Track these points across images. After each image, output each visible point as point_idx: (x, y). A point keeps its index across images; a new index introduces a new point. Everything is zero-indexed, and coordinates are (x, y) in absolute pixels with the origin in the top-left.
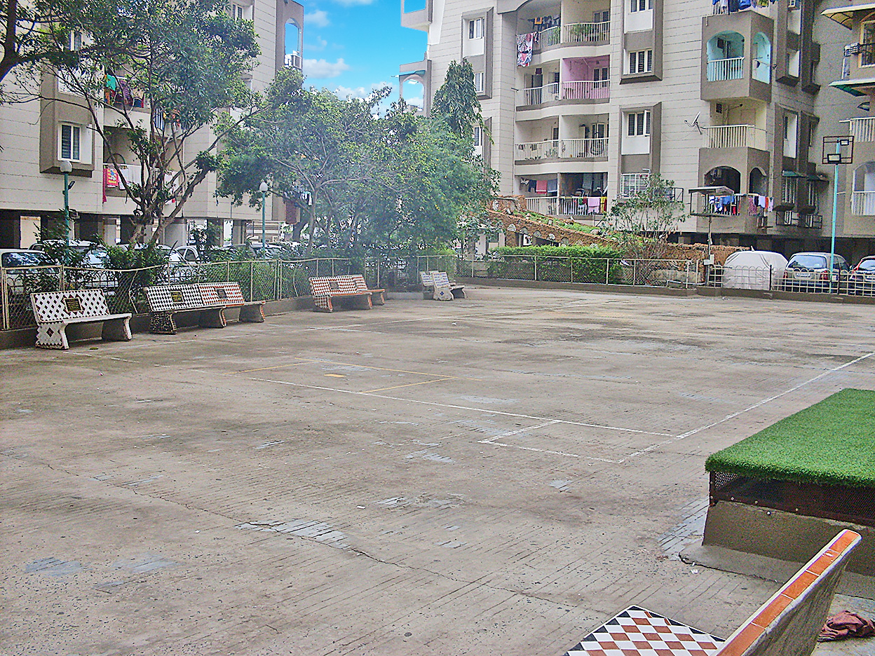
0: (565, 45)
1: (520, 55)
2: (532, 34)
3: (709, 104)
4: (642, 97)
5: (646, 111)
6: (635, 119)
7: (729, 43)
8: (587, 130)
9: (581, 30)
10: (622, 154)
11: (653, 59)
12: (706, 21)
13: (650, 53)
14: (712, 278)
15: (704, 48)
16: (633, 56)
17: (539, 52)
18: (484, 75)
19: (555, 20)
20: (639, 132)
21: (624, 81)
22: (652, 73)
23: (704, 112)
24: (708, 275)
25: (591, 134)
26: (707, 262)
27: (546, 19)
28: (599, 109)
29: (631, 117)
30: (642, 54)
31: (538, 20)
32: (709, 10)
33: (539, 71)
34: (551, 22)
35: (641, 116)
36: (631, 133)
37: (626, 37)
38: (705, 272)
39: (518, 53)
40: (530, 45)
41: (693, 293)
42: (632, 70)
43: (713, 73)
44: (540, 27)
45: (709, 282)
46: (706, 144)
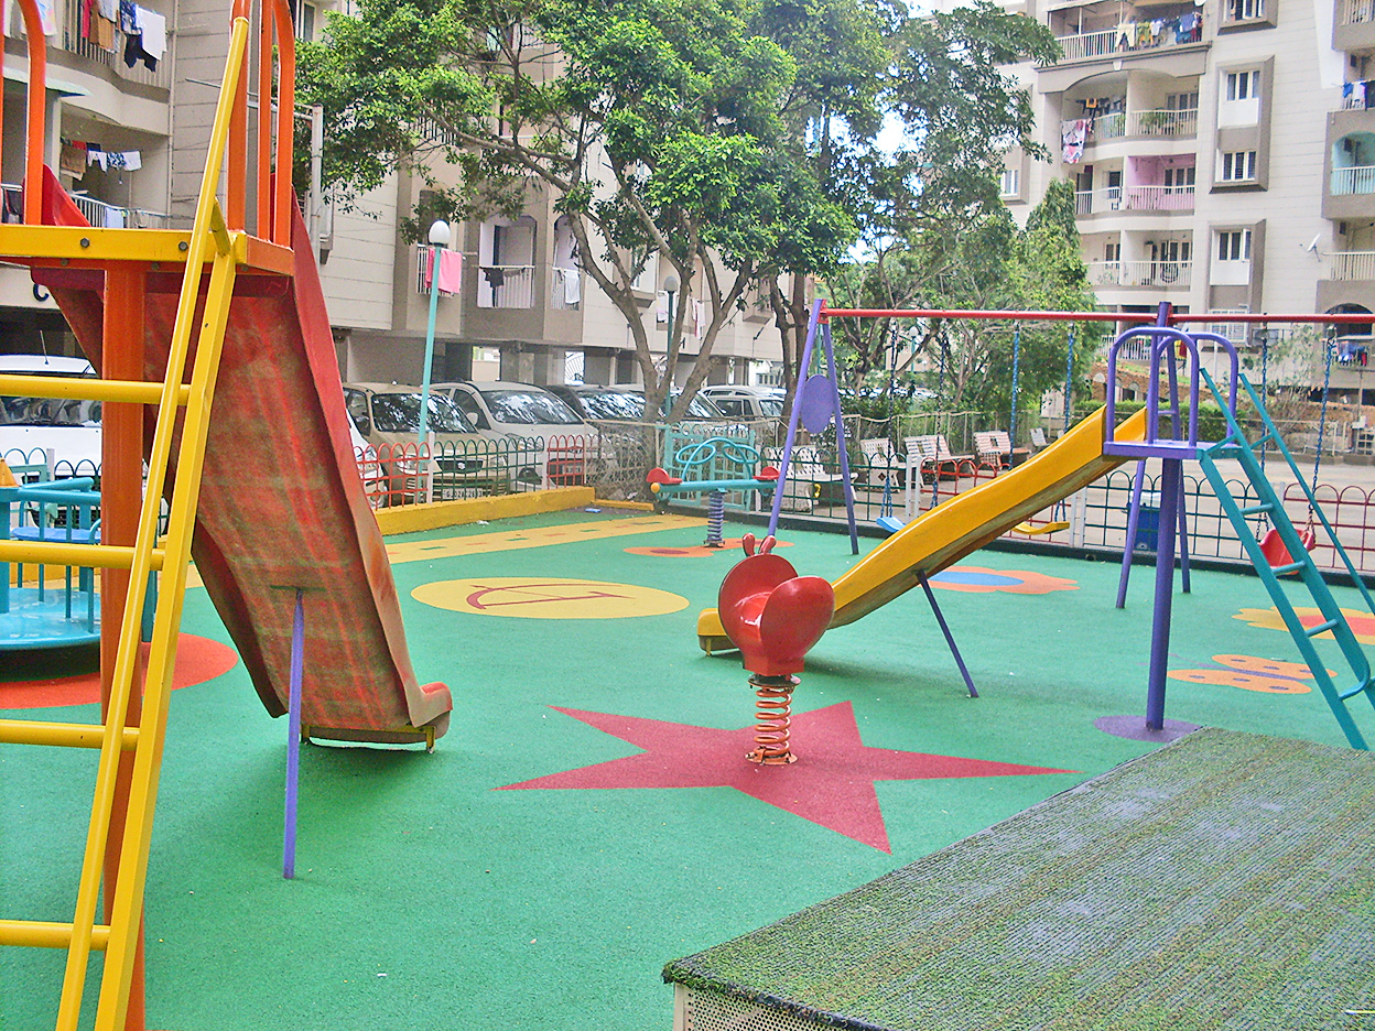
0: (1130, 138)
1: (1066, 148)
2: (1084, 121)
3: (1331, 223)
4: (1239, 211)
5: (1245, 231)
6: (1228, 241)
7: (1359, 144)
8: (1155, 249)
9: (1154, 120)
10: (1211, 284)
11: (1257, 164)
12: (1333, 118)
13: (1252, 155)
14: (1361, 444)
15: (1328, 153)
16: (1228, 157)
17: (1094, 144)
18: (1019, 174)
19: (1115, 104)
20: (1235, 256)
21: (1215, 190)
22: (1253, 180)
23: (1324, 234)
24: (1358, 440)
25: (1159, 255)
26: (1356, 425)
27: (1103, 101)
28: (1176, 224)
29: (1224, 237)
30: (1240, 156)
31: (1092, 101)
32: (1337, 104)
33: (1089, 169)
34: (1109, 106)
35: (1237, 237)
36: (1223, 256)
37: (1220, 133)
38: (1353, 437)
39: (1063, 145)
40: (1081, 135)
41: (1340, 462)
42: (1227, 176)
43: (1339, 185)
44: (1092, 112)
45: (1357, 449)
46: (1326, 276)
